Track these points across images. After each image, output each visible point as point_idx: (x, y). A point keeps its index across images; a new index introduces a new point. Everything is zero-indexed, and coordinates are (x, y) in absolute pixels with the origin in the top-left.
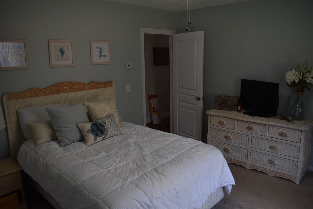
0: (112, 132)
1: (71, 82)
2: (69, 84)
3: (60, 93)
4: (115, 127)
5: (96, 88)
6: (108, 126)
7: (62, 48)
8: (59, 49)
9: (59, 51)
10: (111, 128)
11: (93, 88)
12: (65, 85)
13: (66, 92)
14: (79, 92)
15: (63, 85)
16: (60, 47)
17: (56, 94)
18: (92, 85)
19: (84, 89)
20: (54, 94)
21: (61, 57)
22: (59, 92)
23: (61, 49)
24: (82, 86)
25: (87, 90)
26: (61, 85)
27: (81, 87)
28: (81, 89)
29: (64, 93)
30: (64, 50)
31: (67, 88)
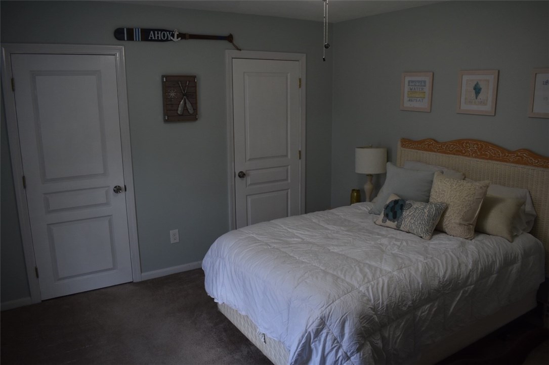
0: (408, 225)
1: (481, 141)
2: (475, 144)
3: (461, 155)
4: (418, 220)
5: (526, 164)
6: (407, 213)
7: (477, 83)
8: (474, 85)
9: (472, 88)
10: (410, 218)
11: (518, 162)
12: (469, 143)
13: (469, 156)
14: (490, 161)
15: (467, 143)
16: (475, 83)
17: (454, 154)
18: (517, 156)
19: (501, 158)
20: (451, 154)
21: (475, 97)
22: (459, 152)
23: (476, 85)
24: (498, 152)
25: (506, 162)
26: (464, 143)
27: (495, 154)
28: (494, 157)
29: (466, 156)
30: (481, 86)
31: (472, 150)
